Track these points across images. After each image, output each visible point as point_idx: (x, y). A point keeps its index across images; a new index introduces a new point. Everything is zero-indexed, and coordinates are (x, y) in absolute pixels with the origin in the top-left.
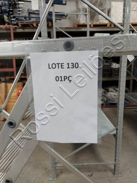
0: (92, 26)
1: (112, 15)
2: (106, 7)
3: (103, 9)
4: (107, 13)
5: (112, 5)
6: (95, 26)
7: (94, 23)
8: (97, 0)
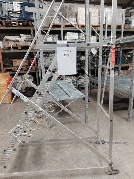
0: (64, 26)
1: (79, 18)
2: (74, 11)
3: (72, 12)
4: (75, 16)
5: (78, 10)
6: (67, 26)
7: (66, 24)
8: (67, 6)
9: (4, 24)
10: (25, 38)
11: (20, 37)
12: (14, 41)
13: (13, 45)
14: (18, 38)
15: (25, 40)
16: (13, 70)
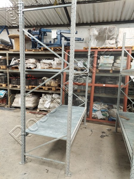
3: (111, 34)
5: (120, 31)
8: (106, 28)
9: (42, 50)
10: (57, 62)
11: (54, 61)
12: (48, 64)
13: (47, 67)
14: (51, 62)
15: (57, 64)
16: (44, 89)
